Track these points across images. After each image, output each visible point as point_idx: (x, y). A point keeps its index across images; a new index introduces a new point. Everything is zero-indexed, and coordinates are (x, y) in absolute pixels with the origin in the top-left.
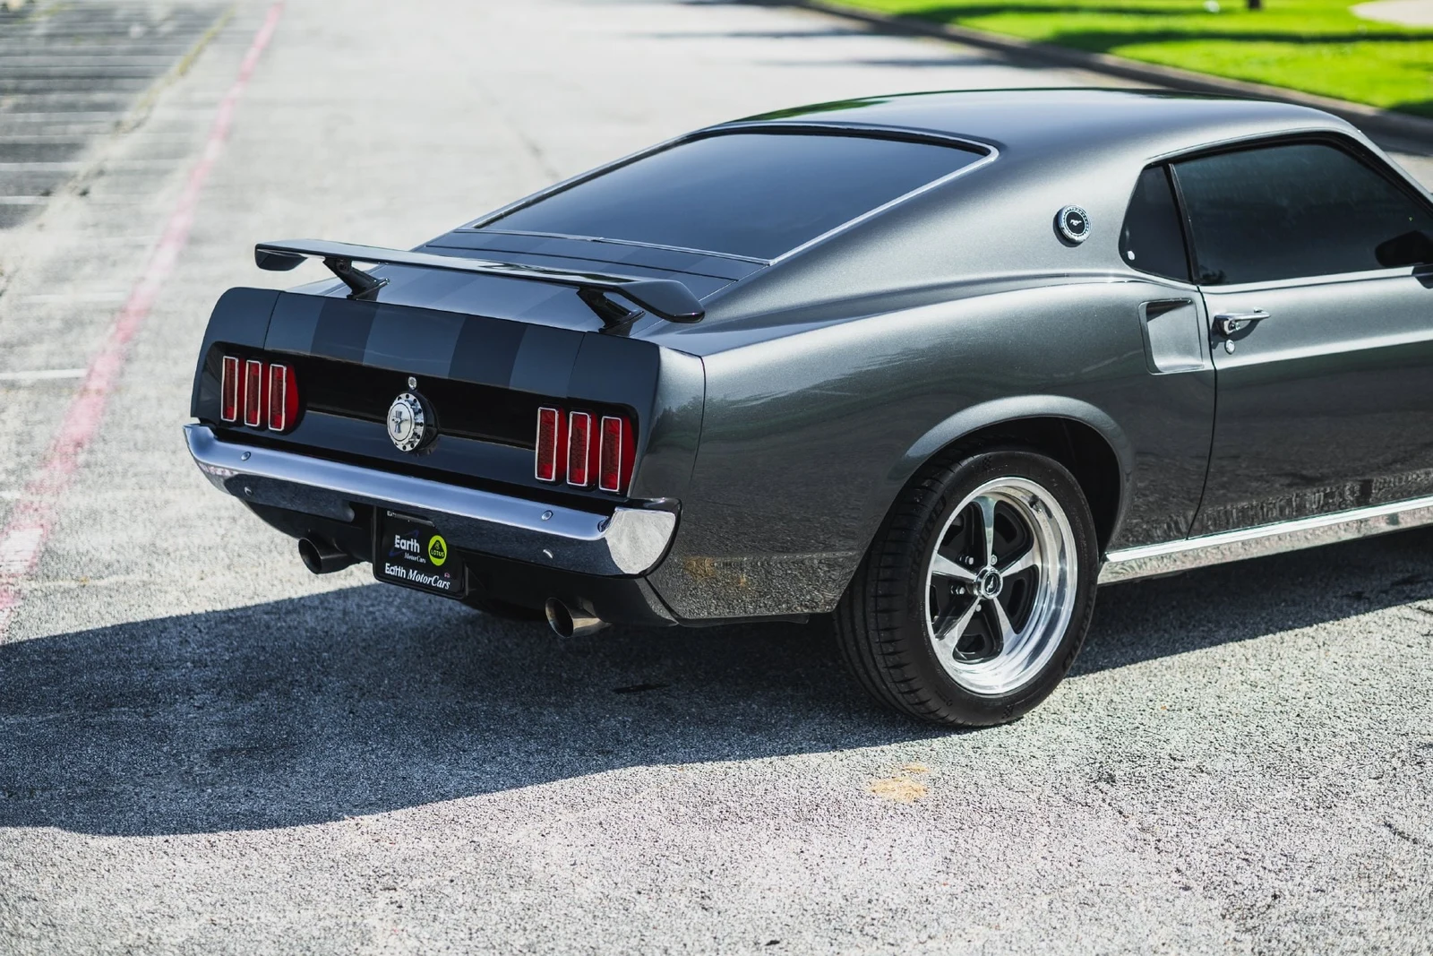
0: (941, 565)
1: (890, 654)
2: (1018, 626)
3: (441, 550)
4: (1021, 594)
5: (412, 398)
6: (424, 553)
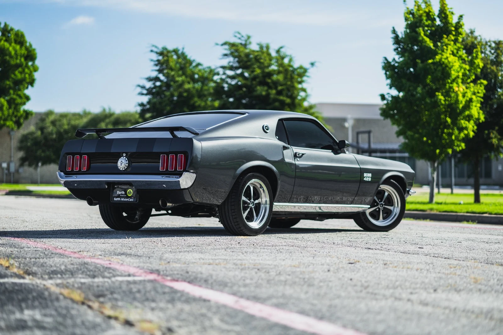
0: (244, 198)
1: (234, 215)
2: (257, 216)
3: (131, 192)
4: (258, 208)
5: (124, 158)
6: (126, 193)
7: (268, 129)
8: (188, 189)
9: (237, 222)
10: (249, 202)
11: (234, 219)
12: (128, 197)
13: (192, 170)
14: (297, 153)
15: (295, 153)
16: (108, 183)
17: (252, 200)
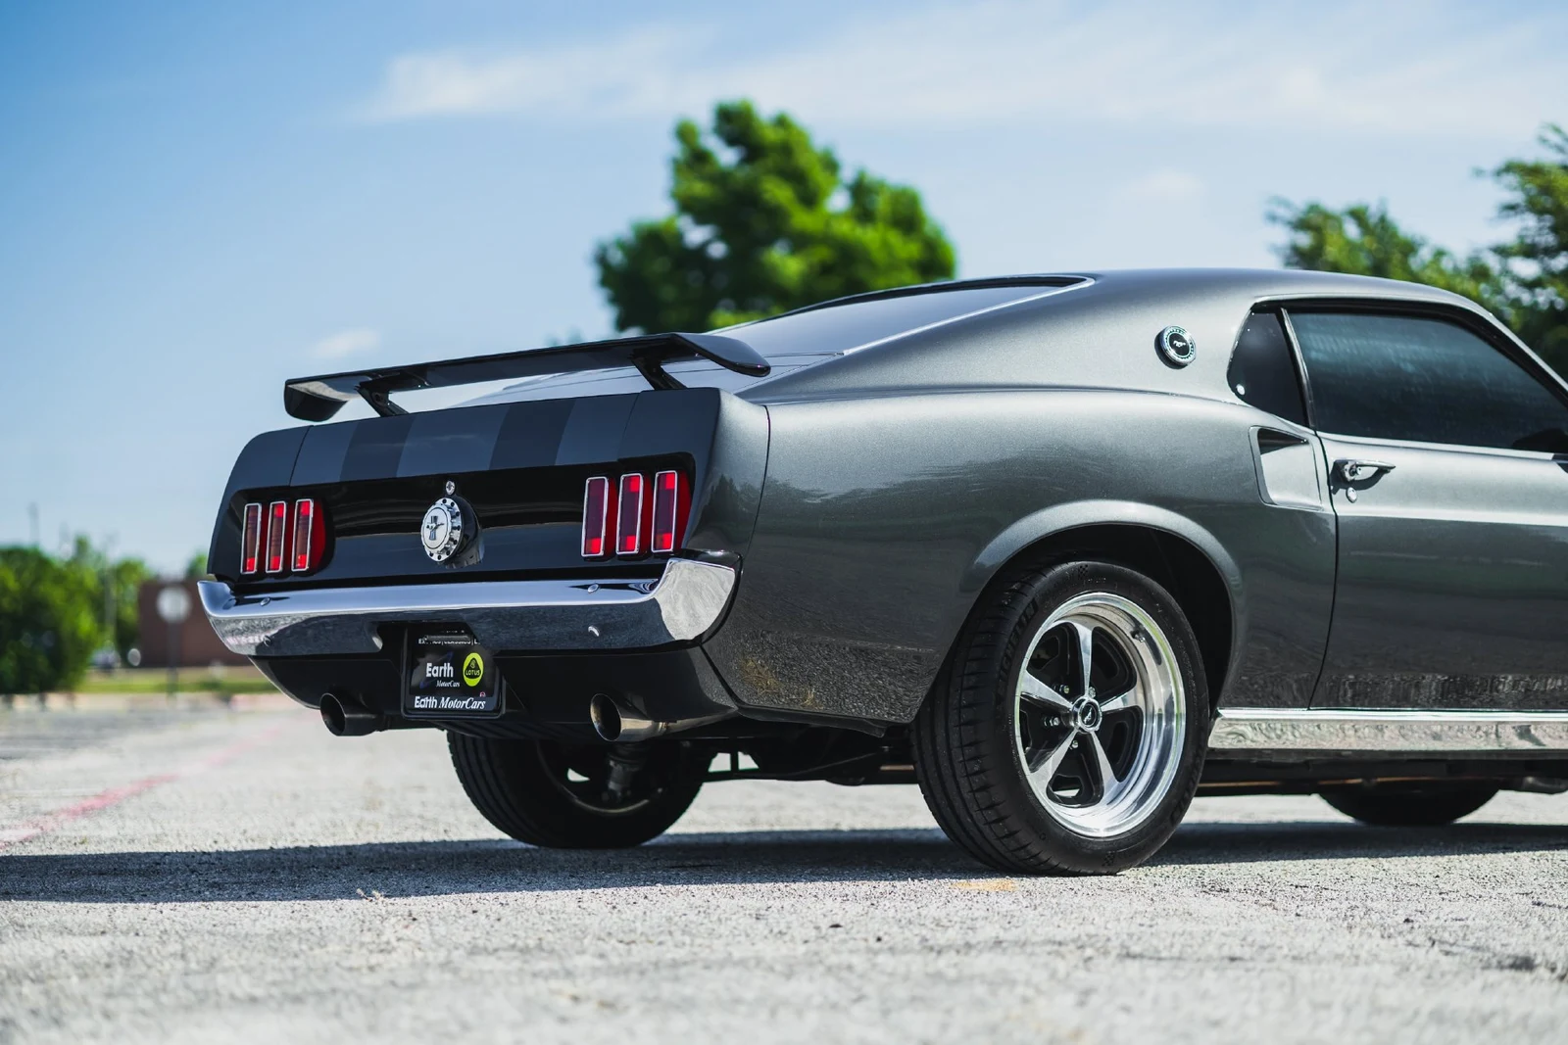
0: (1030, 685)
1: (976, 773)
2: (1122, 772)
3: (477, 668)
4: (1123, 735)
5: (449, 501)
6: (458, 676)
7: (1184, 351)
8: (698, 641)
9: (991, 807)
10: (1069, 705)
11: (978, 795)
12: (465, 692)
13: (718, 549)
14: (1346, 463)
15: (1335, 464)
16: (386, 625)
17: (1088, 697)
